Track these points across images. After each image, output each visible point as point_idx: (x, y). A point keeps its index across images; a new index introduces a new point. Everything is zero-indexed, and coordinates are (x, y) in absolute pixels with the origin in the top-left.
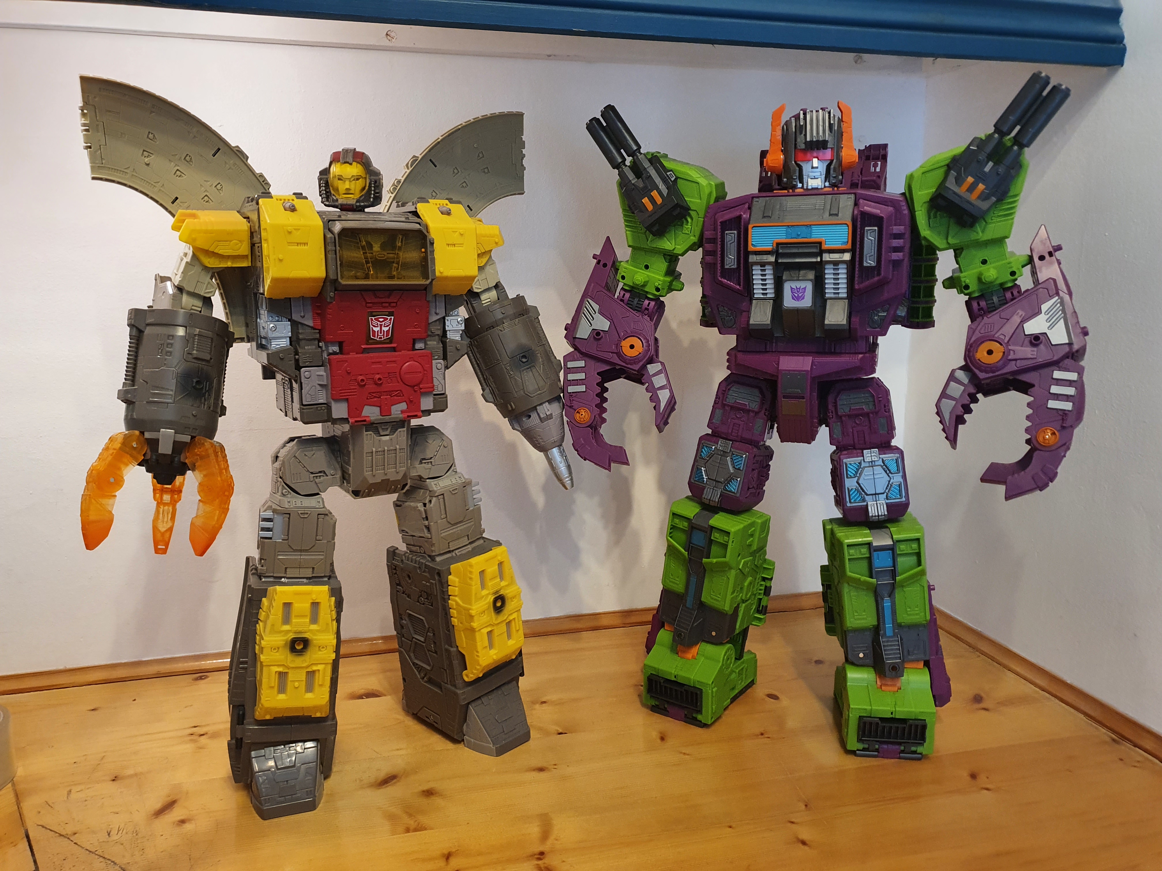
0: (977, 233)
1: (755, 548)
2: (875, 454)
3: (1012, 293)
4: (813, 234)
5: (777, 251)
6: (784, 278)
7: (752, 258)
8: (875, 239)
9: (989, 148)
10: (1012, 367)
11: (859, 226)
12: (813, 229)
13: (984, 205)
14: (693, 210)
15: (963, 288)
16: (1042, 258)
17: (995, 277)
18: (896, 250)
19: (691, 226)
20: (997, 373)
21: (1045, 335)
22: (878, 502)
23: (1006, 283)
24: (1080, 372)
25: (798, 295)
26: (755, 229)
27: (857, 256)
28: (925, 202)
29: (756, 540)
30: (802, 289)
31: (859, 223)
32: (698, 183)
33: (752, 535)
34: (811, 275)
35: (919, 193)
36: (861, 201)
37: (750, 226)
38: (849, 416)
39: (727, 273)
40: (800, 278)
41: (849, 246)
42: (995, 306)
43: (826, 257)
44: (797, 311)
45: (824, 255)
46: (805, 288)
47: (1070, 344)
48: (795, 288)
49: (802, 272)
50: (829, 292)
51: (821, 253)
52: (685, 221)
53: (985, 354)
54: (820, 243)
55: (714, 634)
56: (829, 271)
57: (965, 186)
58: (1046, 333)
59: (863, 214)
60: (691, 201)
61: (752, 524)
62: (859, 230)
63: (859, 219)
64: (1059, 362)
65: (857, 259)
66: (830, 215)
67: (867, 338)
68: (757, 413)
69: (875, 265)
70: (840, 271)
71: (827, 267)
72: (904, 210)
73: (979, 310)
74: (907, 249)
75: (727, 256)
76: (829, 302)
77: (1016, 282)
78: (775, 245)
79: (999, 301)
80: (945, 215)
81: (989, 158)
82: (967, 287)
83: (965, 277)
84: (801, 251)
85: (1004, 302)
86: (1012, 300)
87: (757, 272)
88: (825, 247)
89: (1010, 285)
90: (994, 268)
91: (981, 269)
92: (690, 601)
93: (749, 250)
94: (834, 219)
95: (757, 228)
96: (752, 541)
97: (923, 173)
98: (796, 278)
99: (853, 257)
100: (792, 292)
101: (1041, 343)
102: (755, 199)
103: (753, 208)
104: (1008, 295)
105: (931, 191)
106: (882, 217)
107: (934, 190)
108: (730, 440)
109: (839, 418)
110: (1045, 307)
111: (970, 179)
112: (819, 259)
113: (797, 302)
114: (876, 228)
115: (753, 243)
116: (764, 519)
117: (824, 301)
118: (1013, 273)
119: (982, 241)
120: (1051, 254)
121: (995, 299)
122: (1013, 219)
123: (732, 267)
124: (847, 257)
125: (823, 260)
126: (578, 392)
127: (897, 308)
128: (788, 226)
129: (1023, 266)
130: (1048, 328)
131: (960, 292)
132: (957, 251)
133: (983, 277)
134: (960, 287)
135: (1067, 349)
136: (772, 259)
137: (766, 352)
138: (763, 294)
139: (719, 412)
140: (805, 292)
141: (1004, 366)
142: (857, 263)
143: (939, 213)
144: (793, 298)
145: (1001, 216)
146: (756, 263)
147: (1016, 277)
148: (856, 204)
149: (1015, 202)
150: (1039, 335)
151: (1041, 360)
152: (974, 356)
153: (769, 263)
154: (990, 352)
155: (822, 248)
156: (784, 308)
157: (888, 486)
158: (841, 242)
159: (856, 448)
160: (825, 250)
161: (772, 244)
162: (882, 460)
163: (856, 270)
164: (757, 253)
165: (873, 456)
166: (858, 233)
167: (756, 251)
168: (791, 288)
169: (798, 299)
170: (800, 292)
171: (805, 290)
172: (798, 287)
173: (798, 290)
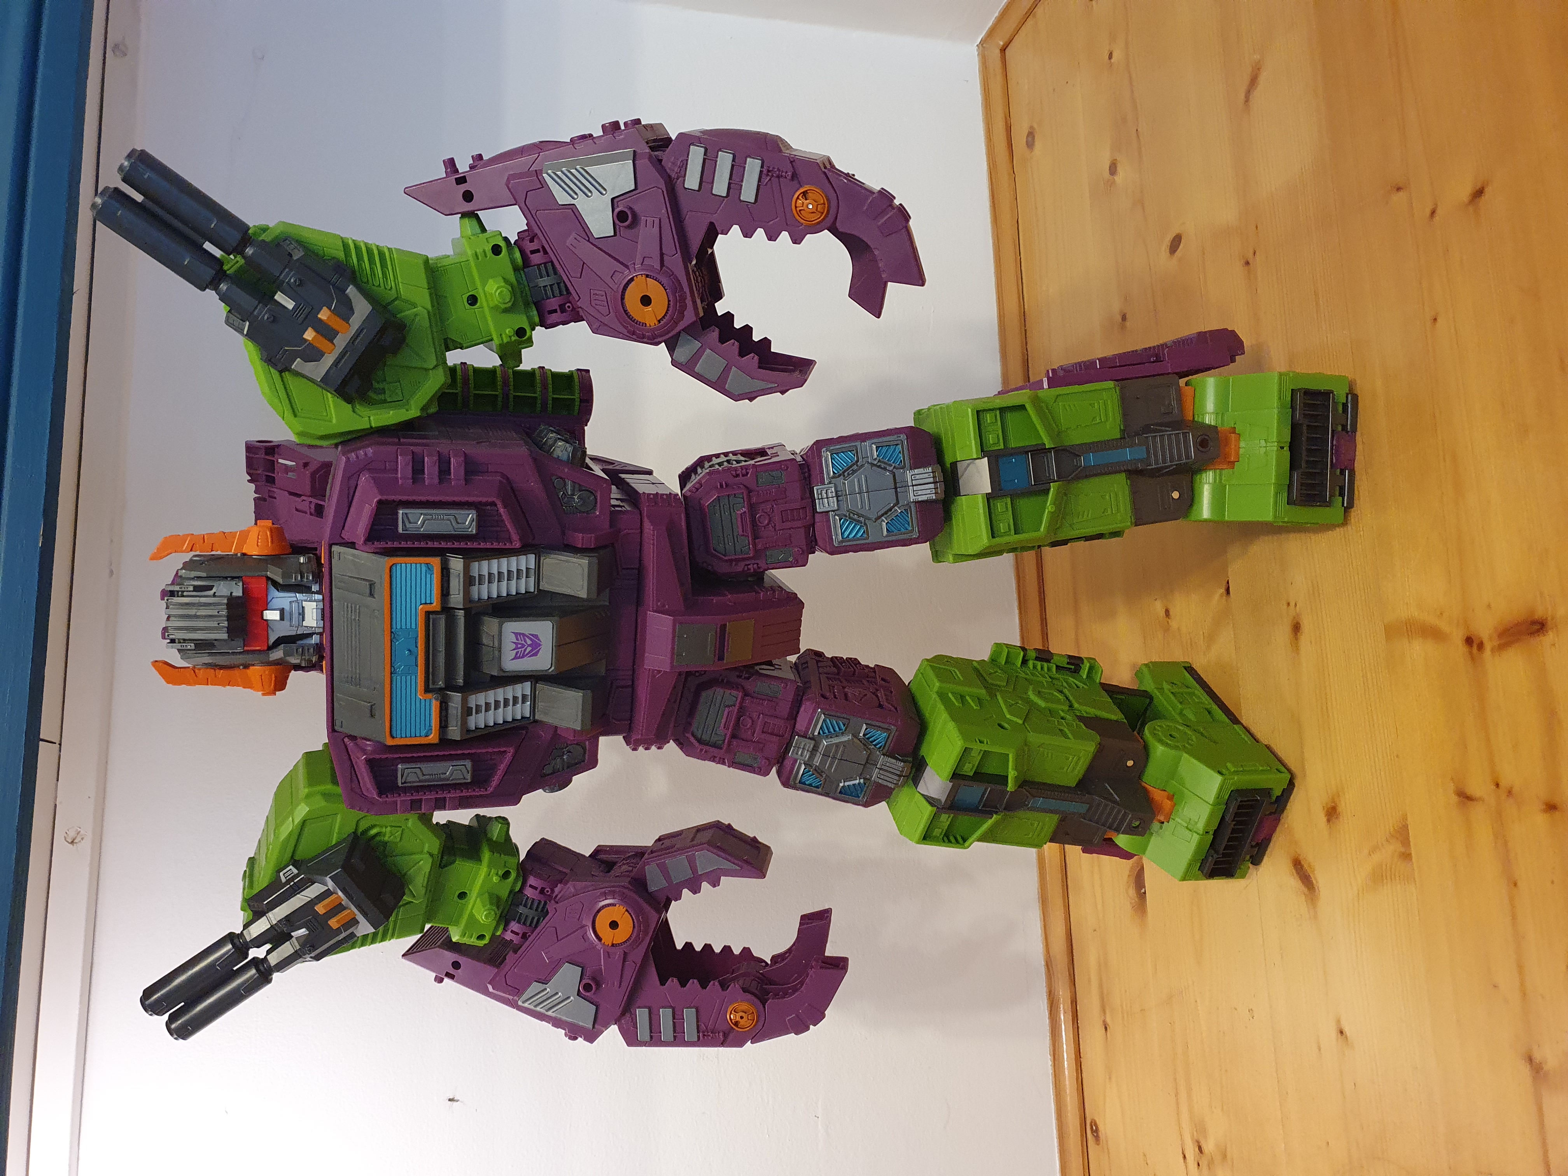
0: (416, 315)
1: (984, 691)
2: (824, 492)
3: (533, 252)
4: (408, 626)
5: (441, 689)
6: (495, 673)
7: (454, 732)
8: (421, 514)
9: (246, 300)
10: (675, 261)
11: (396, 545)
12: (399, 627)
13: (362, 308)
14: (357, 826)
15: (523, 337)
16: (468, 196)
17: (503, 284)
18: (444, 471)
19: (386, 827)
20: (686, 289)
21: (615, 201)
22: (910, 484)
23: (513, 261)
24: (687, 140)
25: (529, 645)
26: (397, 732)
27: (456, 545)
28: (354, 411)
29: (967, 689)
30: (517, 639)
31: (390, 545)
32: (304, 821)
33: (962, 698)
34: (490, 625)
35: (334, 421)
37: (390, 742)
38: (756, 537)
39: (480, 778)
40: (496, 644)
41: (436, 562)
42: (558, 284)
43: (456, 600)
44: (559, 646)
45: (452, 605)
46: (516, 634)
47: (635, 157)
48: (515, 651)
49: (485, 640)
50: (526, 585)
51: (447, 610)
52: (378, 838)
53: (649, 308)
54: (428, 614)
55: (1130, 763)
56: (484, 592)
57: (322, 344)
58: (613, 199)
59: (372, 536)
60: (339, 833)
61: (942, 696)
62: (403, 545)
63: (382, 545)
64: (670, 176)
65: (462, 545)
66: (372, 595)
67: (614, 515)
68: (746, 694)
69: (474, 512)
70: (485, 573)
71: (476, 597)
72: (366, 454)
73: (563, 310)
74: (444, 446)
75: (448, 779)
76: (545, 586)
77: (513, 242)
78: (430, 695)
79: (548, 276)
80: (380, 373)
81: (267, 298)
82: (521, 332)
83: (501, 335)
84: (442, 648)
85: (550, 267)
86: (546, 252)
87: (478, 721)
88: (436, 605)
89: (518, 255)
90: (484, 285)
91: (485, 304)
92: (1077, 807)
93: (436, 741)
94: (382, 590)
95: (394, 729)
96: (971, 696)
97: (295, 416)
98: (496, 652)
99: (456, 551)
100: (523, 657)
101: (631, 208)
102: (338, 727)
103: (355, 733)
104: (536, 259)
105: (330, 400)
106: (380, 502)
107: (329, 395)
108: (792, 738)
109: (758, 554)
110: (562, 198)
111: (309, 335)
112: (460, 613)
113: (543, 647)
114: (401, 512)
115: (423, 733)
116: (931, 673)
117: (542, 593)
118: (496, 250)
119: (433, 306)
120: (461, 180)
121: (544, 282)
122: (390, 250)
123: (469, 769)
124: (456, 564)
125: (462, 607)
126: (698, 1021)
127: (558, 459)
128: (391, 673)
129: (483, 230)
130: (601, 193)
131: (529, 342)
132: (451, 347)
133: (503, 306)
134: (520, 343)
135: (643, 162)
136: (456, 698)
137: (633, 686)
138: (523, 702)
139: (741, 757)
140: (524, 635)
141: (672, 275)
142: (470, 545)
143: (376, 385)
144: (536, 654)
145: (384, 274)
146: (464, 723)
147: (502, 244)
148: (352, 545)
149: (357, 248)
150: (617, 210)
151: (664, 211)
152: (653, 330)
153: (464, 701)
154: (646, 301)
155: (438, 609)
156: (553, 668)
157: (880, 465)
158: (428, 576)
159: (813, 525)
160: (442, 603)
161: (428, 701)
162: (833, 477)
163: (482, 545)
164: (443, 725)
165: (826, 493)
166: (409, 544)
167: (441, 727)
168: (515, 658)
169: (536, 646)
170: (523, 642)
171: (520, 634)
172: (514, 646)
173: (519, 646)
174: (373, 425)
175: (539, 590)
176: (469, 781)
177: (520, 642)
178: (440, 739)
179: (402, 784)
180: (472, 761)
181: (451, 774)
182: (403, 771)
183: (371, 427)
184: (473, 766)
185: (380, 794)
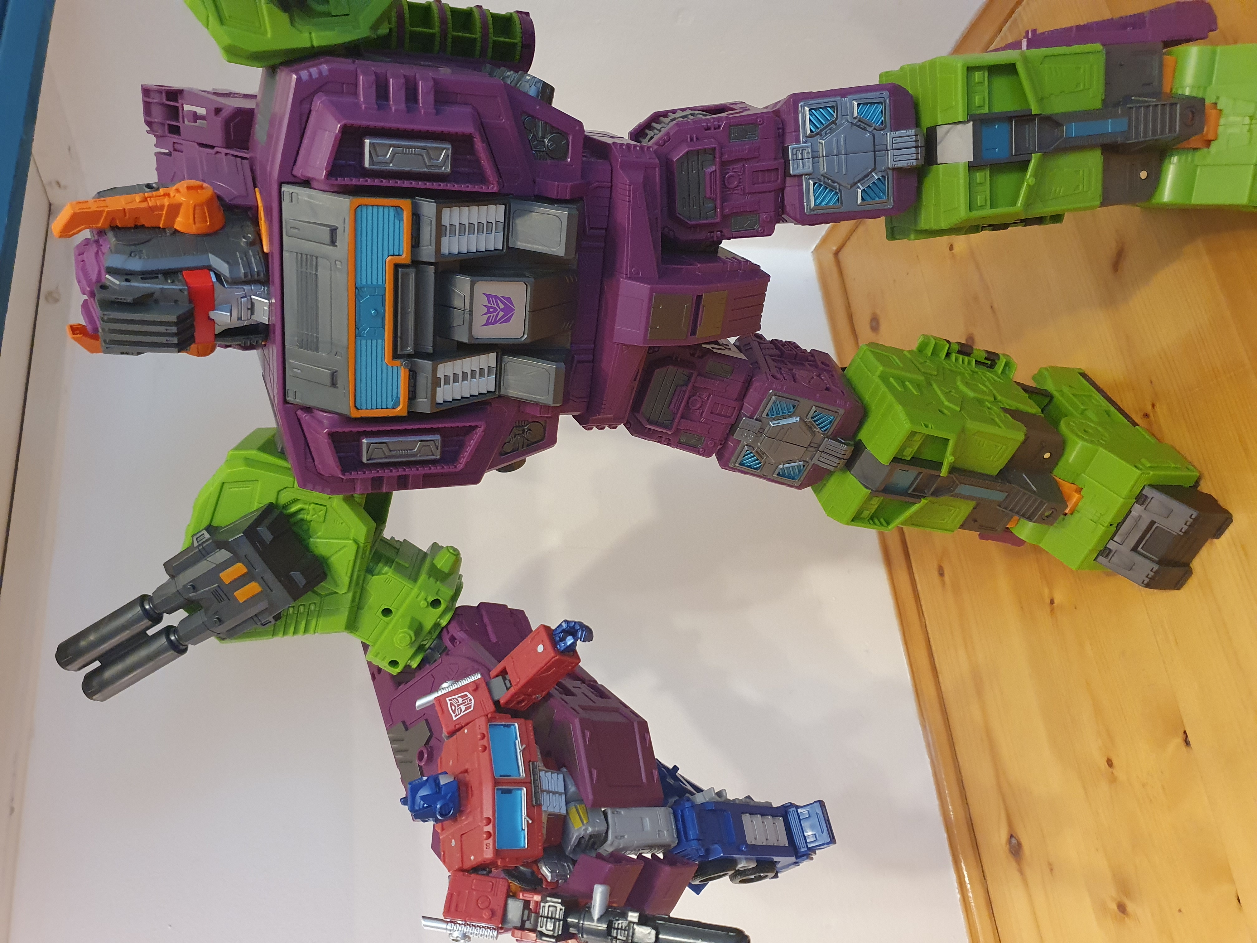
2: (798, 152)
4: (375, 281)
5: (409, 356)
6: (465, 340)
7: (423, 405)
8: (390, 146)
11: (362, 182)
12: (364, 282)
18: (411, 95)
22: (889, 147)
25: (501, 310)
26: (362, 403)
27: (428, 185)
28: (291, 23)
30: (489, 302)
31: (355, 182)
32: (223, 484)
34: (461, 284)
36: (299, 171)
37: (355, 414)
38: (724, 200)
39: (449, 455)
40: (467, 307)
41: (405, 204)
43: (427, 253)
44: (532, 312)
45: (422, 259)
46: (489, 296)
48: (487, 316)
49: (456, 302)
50: (494, 243)
51: (416, 264)
54: (397, 266)
56: (454, 244)
59: (334, 170)
62: (370, 182)
63: (347, 181)
65: (435, 186)
66: (333, 242)
69: (449, 146)
70: (456, 222)
71: (446, 250)
72: (320, 71)
74: (408, 69)
75: (415, 455)
76: (515, 244)
78: (398, 362)
84: (411, 309)
87: (445, 394)
88: (405, 257)
93: (405, 414)
94: (344, 236)
95: (358, 399)
96: (909, 382)
98: (467, 316)
99: (429, 195)
100: (495, 323)
102: (290, 399)
103: (311, 403)
106: (343, 128)
108: (738, 419)
109: (724, 221)
112: (432, 269)
113: (516, 312)
114: (367, 141)
115: (390, 404)
117: (511, 251)
123: (438, 445)
124: (428, 208)
125: (433, 260)
128: (356, 336)
136: (425, 366)
138: (489, 375)
139: (688, 438)
140: (496, 297)
142: (443, 186)
144: (508, 320)
146: (432, 396)
148: (306, 183)
153: (434, 370)
155: (408, 261)
156: (526, 336)
157: (861, 124)
158: (397, 222)
159: (783, 190)
160: (412, 256)
161: (395, 368)
162: (810, 136)
163: (457, 187)
164: (412, 396)
165: (802, 154)
166: (377, 182)
167: (409, 399)
168: (488, 323)
169: (509, 310)
170: (496, 306)
171: (492, 296)
172: (486, 310)
173: (491, 310)
174: (316, 44)
175: (508, 248)
176: (438, 457)
177: (492, 305)
178: (409, 412)
179: (367, 460)
180: (442, 436)
181: (419, 450)
182: (369, 445)
183: (313, 47)
184: (443, 442)
185: (344, 471)
